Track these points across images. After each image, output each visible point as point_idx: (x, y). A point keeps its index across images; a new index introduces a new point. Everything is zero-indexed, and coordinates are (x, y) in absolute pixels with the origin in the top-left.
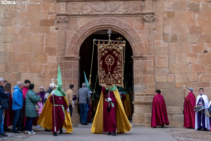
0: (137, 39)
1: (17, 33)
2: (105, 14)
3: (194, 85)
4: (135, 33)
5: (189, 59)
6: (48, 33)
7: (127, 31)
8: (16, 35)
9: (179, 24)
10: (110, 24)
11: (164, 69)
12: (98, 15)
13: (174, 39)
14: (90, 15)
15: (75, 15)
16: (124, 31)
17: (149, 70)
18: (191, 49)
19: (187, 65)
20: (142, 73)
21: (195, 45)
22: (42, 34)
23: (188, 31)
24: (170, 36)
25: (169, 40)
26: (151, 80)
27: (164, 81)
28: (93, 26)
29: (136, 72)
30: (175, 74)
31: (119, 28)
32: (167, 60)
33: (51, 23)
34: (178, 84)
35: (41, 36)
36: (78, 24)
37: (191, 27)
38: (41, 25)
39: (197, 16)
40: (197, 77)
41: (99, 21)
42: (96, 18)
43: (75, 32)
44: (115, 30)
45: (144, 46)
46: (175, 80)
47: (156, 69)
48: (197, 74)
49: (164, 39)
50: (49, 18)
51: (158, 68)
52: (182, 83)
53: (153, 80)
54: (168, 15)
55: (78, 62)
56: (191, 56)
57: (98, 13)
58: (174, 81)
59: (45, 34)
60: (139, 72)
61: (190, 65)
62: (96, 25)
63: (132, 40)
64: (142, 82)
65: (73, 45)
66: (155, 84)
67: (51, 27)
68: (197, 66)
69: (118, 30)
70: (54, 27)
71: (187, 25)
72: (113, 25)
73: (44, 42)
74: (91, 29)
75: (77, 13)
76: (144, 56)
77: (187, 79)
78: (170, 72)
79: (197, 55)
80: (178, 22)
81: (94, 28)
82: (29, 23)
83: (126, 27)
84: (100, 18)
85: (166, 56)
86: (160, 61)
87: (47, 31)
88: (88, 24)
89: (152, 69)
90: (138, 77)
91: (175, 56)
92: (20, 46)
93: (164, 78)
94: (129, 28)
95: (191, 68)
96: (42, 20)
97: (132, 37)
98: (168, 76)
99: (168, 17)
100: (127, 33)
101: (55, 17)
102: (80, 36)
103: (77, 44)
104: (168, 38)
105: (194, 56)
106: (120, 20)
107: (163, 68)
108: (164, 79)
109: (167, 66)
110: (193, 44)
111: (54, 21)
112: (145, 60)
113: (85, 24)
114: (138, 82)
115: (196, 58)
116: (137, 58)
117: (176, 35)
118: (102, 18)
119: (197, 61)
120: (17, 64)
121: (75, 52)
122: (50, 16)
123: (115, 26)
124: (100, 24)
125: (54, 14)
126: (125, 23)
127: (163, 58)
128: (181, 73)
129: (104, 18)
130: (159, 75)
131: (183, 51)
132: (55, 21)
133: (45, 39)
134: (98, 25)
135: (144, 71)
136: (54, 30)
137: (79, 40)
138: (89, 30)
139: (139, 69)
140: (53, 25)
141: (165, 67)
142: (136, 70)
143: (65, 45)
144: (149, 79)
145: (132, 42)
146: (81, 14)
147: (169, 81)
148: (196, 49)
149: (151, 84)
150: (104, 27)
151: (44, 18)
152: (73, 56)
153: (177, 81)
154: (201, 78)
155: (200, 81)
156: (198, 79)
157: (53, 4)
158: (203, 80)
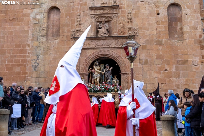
0: (123, 62)
1: (51, 59)
2: (104, 48)
4: (122, 59)
5: (155, 75)
7: (117, 58)
8: (51, 61)
9: (149, 53)
10: (106, 53)
12: (99, 48)
13: (146, 62)
14: (94, 48)
15: (85, 48)
16: (115, 57)
18: (157, 69)
19: (155, 78)
20: (126, 83)
21: (159, 66)
23: (155, 57)
24: (144, 60)
25: (143, 63)
28: (96, 55)
30: (147, 84)
31: (112, 56)
32: (142, 75)
36: (87, 53)
37: (157, 55)
39: (161, 48)
41: (100, 52)
42: (98, 50)
43: (86, 59)
44: (110, 57)
45: (128, 67)
46: (147, 88)
49: (140, 62)
52: (151, 90)
54: (142, 47)
55: (87, 76)
56: (157, 73)
57: (99, 47)
60: (124, 82)
61: (156, 78)
62: (98, 54)
63: (120, 63)
65: (84, 66)
68: (161, 79)
69: (111, 57)
71: (154, 53)
72: (108, 54)
74: (95, 56)
75: (86, 47)
76: (128, 73)
77: (155, 87)
79: (160, 72)
80: (149, 52)
81: (97, 56)
82: (58, 54)
83: (116, 55)
84: (101, 50)
85: (141, 73)
86: (138, 76)
88: (93, 53)
90: (124, 86)
91: (147, 73)
92: (53, 67)
94: (118, 56)
95: (157, 80)
97: (120, 61)
99: (143, 49)
100: (117, 59)
102: (88, 61)
103: (86, 66)
104: (142, 62)
105: (159, 73)
106: (112, 51)
109: (142, 79)
110: (158, 65)
112: (128, 76)
113: (91, 53)
114: (124, 89)
115: (160, 74)
116: (123, 74)
117: (147, 60)
118: (102, 50)
119: (161, 76)
120: (51, 78)
121: (85, 70)
123: (110, 55)
124: (101, 54)
126: (116, 53)
127: (139, 74)
129: (103, 50)
131: (152, 70)
134: (99, 54)
137: (88, 63)
138: (94, 57)
143: (80, 67)
145: (120, 64)
146: (89, 47)
148: (160, 69)
150: (103, 55)
151: (67, 50)
152: (84, 73)
153: (148, 88)
154: (163, 87)
155: (163, 88)
156: (162, 87)
157: (72, 41)
158: (164, 88)
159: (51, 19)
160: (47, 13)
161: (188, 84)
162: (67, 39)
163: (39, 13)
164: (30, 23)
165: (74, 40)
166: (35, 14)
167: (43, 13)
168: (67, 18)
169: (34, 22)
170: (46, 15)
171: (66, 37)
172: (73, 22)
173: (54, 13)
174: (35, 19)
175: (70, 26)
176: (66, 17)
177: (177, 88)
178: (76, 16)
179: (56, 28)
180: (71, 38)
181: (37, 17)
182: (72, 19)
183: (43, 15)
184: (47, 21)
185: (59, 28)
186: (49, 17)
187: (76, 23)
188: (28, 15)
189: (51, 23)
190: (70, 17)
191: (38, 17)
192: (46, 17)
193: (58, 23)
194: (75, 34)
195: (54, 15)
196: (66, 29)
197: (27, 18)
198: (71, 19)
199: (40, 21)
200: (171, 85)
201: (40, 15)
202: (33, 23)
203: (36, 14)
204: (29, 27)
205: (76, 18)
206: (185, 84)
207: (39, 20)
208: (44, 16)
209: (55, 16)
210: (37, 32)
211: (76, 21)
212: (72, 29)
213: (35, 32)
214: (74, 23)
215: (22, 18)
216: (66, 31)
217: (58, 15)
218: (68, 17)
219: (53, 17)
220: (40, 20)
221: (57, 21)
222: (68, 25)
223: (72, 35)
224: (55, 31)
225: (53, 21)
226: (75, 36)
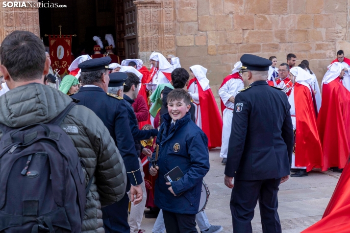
3: (236, 49)
5: (229, 6)
11: (190, 24)
17: (166, 25)
19: (227, 16)
20: (154, 31)
26: (169, 43)
27: (190, 45)
29: (144, 30)
30: (208, 32)
32: (195, 8)
34: (212, 48)
40: (242, 35)
46: (207, 42)
47: (177, 23)
48: (241, 31)
51: (180, 22)
52: (219, 47)
53: (172, 42)
55: (38, 12)
58: (205, 44)
60: (149, 29)
61: (231, 16)
64: (155, 47)
66: (175, 49)
68: (242, 17)
77: (226, 40)
78: (200, 28)
85: (194, 1)
86: (184, 11)
89: (171, 23)
90: (147, 39)
93: (189, 39)
95: (233, 22)
98: (196, 36)
107: (189, 22)
108: (190, 41)
109: (195, 19)
112: (160, 9)
114: (148, 47)
115: (241, 3)
116: (146, 4)
119: (242, 9)
127: (188, 5)
128: (217, 30)
130: (182, 35)
135: (157, 27)
139: (149, 24)
141: (192, 21)
142: (142, 27)
144: (166, 42)
147: (197, 44)
149: (170, 49)
153: (211, 43)
154: (247, 38)
155: (247, 42)
156: (244, 39)
158: (250, 41)
161: (304, 28)
177: (279, 40)
200: (266, 32)
206: (299, 30)
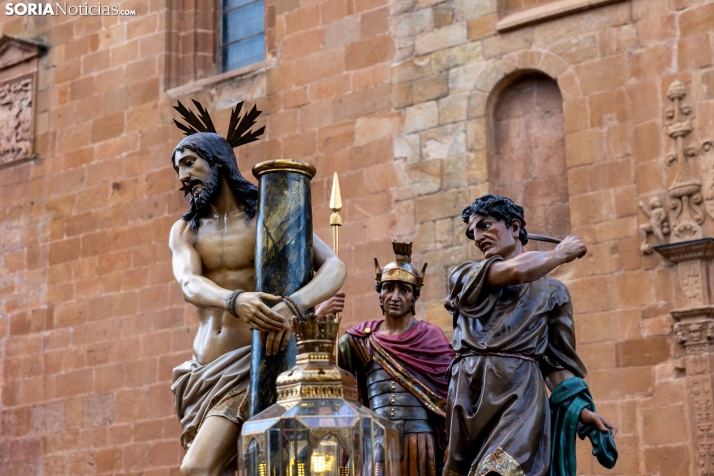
6: (650, 390)
22: (628, 399)
33: (655, 350)
35: (623, 408)
38: (621, 363)
50: (645, 334)
59: (639, 398)
67: (658, 367)
70: (669, 366)
73: (640, 427)
87: (646, 386)
96: (622, 343)
101: (669, 324)
111: (664, 341)
122: (648, 322)
125: (665, 312)
132: (669, 341)
133: (640, 418)
136: (669, 376)
140: (664, 358)
151: (626, 335)
157: (653, 274)
159: (512, 150)
160: (483, 120)
162: (620, 265)
163: (441, 128)
164: (395, 196)
165: (663, 263)
166: (416, 137)
167: (462, 126)
168: (605, 130)
169: (418, 185)
170: (477, 130)
171: (614, 249)
172: (645, 145)
173: (525, 113)
174: (420, 166)
175: (633, 174)
176: (600, 124)
178: (661, 104)
179: (547, 201)
180: (646, 253)
181: (433, 156)
182: (637, 131)
183: (461, 137)
184: (489, 166)
185: (565, 197)
186: (497, 141)
187: (668, 150)
188: (382, 152)
189: (518, 177)
190: (622, 117)
191: (436, 151)
192: (483, 142)
193: (554, 168)
194: (666, 220)
195: (529, 124)
196: (609, 198)
197: (379, 168)
198: (630, 132)
199: (450, 174)
201: (449, 141)
202: (409, 195)
203: (424, 136)
204: (393, 223)
205: (659, 121)
207: (442, 168)
208: (471, 139)
209: (535, 131)
210: (439, 245)
211: (664, 139)
212: (647, 189)
213: (431, 246)
214: (655, 151)
215: (353, 173)
216: (608, 211)
217: (551, 121)
218: (611, 121)
219: (522, 134)
220: (450, 169)
221: (547, 159)
222: (614, 174)
223: (650, 233)
224: (547, 223)
225: (527, 161)
226: (667, 235)
